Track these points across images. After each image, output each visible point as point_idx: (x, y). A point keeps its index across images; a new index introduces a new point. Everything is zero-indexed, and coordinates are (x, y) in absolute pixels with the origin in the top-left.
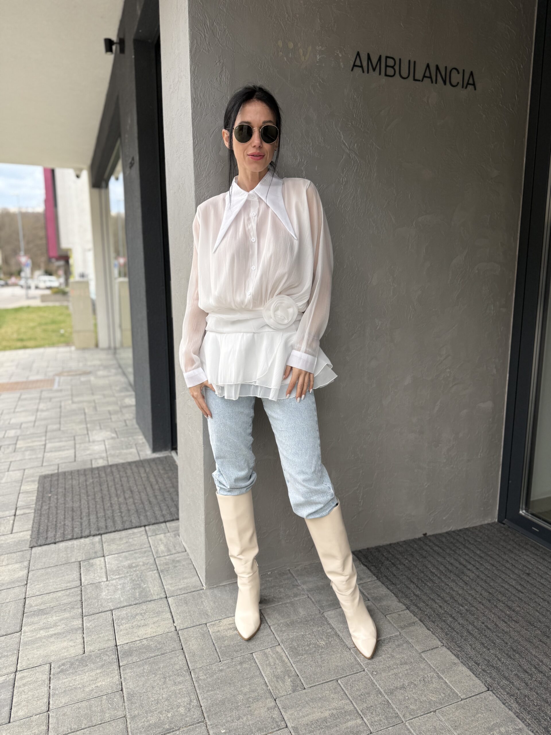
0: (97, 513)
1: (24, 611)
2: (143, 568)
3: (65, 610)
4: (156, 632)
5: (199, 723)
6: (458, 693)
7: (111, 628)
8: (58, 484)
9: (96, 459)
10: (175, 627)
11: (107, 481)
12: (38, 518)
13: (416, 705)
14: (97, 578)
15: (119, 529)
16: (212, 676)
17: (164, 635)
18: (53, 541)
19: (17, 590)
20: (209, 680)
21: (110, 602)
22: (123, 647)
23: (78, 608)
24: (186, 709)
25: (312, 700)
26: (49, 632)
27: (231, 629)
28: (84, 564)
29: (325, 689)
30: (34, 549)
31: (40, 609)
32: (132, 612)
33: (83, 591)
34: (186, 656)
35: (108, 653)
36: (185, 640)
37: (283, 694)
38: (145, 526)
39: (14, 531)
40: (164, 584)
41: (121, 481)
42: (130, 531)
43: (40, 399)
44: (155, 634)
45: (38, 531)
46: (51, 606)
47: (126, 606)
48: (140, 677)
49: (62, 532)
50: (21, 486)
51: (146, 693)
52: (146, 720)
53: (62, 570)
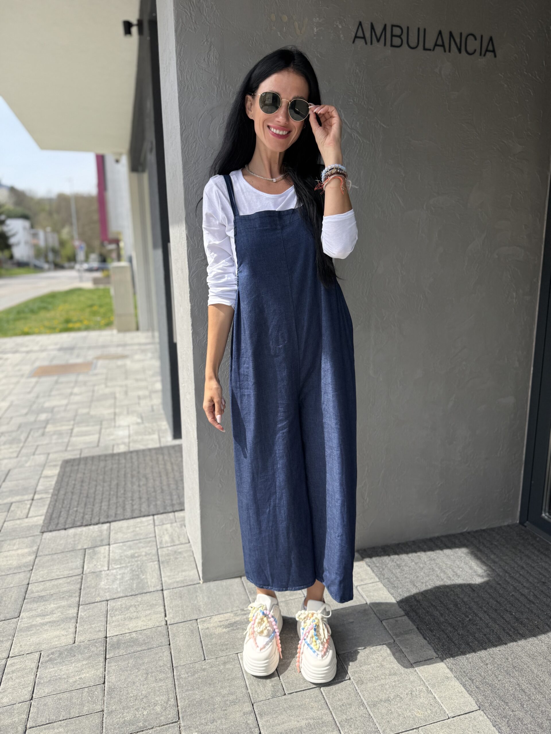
0: (109, 500)
1: (25, 597)
2: (145, 558)
3: (63, 597)
4: (146, 625)
5: (172, 723)
6: (446, 710)
7: (103, 619)
8: (78, 470)
9: (118, 445)
10: (166, 621)
11: (125, 467)
12: (53, 503)
13: (398, 721)
14: (99, 567)
15: (126, 517)
16: (194, 675)
17: (154, 629)
18: (63, 527)
19: (22, 576)
20: (190, 679)
21: (107, 592)
22: (112, 639)
23: (76, 597)
24: (162, 708)
25: (290, 707)
26: (44, 619)
27: (221, 626)
28: (89, 552)
29: (305, 696)
30: (45, 535)
31: (41, 595)
32: (127, 603)
33: (83, 578)
34: (172, 652)
35: (97, 644)
36: (173, 635)
37: (261, 699)
38: (153, 515)
39: (29, 515)
40: (162, 576)
41: (138, 467)
42: (138, 520)
43: (76, 382)
44: (145, 628)
45: (51, 516)
46: (50, 593)
47: (122, 597)
48: (123, 671)
49: (73, 518)
50: (42, 471)
51: (127, 688)
52: (122, 717)
53: (67, 557)
